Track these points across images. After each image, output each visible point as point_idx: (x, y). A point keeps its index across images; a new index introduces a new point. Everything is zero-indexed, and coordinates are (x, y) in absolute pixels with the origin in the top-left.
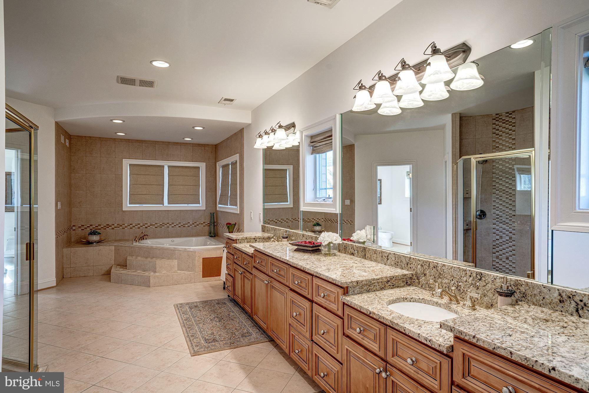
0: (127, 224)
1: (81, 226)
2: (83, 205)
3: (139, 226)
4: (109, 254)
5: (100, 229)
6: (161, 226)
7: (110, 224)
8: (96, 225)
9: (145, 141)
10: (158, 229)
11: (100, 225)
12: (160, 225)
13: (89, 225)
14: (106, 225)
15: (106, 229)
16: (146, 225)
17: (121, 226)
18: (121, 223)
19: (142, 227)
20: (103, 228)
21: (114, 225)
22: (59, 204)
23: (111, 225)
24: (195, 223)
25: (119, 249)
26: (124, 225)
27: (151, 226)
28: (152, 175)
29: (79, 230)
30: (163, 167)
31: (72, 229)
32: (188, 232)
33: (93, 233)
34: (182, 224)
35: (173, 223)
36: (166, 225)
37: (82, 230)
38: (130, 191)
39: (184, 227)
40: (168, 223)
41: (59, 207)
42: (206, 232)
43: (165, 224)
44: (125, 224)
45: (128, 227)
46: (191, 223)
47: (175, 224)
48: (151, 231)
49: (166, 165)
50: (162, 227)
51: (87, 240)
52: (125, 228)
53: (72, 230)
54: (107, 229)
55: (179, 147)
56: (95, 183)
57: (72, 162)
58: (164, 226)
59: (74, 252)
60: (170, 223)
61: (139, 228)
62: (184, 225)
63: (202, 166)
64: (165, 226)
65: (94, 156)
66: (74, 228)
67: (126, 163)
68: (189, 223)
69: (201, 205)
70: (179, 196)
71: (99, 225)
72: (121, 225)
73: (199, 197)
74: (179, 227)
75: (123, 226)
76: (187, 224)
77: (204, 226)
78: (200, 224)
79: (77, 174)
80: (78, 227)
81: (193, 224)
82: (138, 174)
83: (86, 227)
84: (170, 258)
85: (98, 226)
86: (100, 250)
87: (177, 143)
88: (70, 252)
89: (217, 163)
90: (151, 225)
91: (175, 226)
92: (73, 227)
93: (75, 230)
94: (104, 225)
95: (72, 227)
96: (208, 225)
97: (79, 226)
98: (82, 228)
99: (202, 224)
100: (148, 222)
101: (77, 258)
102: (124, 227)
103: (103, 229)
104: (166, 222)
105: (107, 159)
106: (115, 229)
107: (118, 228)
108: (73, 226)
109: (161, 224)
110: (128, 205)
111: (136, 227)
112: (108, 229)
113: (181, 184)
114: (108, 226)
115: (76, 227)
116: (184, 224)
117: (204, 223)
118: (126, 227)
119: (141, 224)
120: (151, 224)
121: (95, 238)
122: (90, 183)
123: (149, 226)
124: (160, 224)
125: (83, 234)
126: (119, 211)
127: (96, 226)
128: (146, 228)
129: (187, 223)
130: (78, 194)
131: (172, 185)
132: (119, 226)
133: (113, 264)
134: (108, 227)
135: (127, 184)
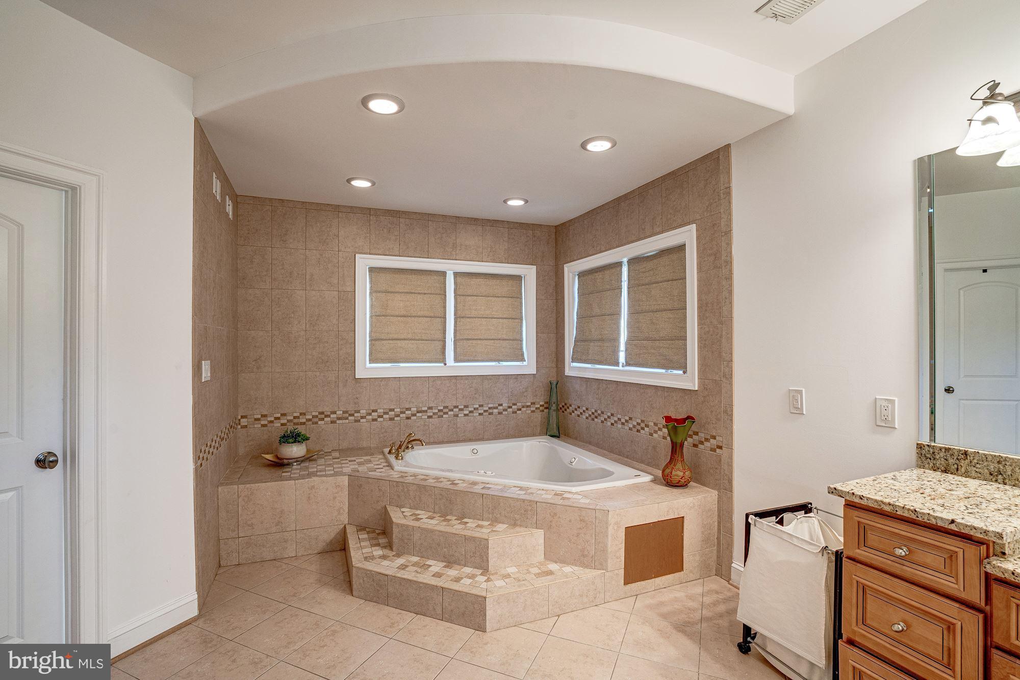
0: (365, 411)
1: (260, 416)
2: (265, 366)
3: (392, 413)
4: (335, 498)
5: (304, 423)
6: (441, 413)
7: (327, 410)
8: (295, 415)
9: (404, 213)
10: (435, 420)
11: (305, 414)
12: (439, 411)
13: (279, 415)
14: (317, 414)
15: (316, 423)
16: (407, 412)
17: (352, 415)
18: (351, 408)
19: (398, 416)
20: (310, 420)
21: (335, 413)
22: (206, 366)
23: (329, 413)
24: (515, 404)
25: (361, 485)
26: (358, 412)
27: (418, 415)
28: (419, 293)
29: (256, 426)
30: (444, 274)
31: (239, 424)
32: (499, 427)
33: (295, 437)
34: (487, 409)
35: (466, 407)
36: (452, 410)
37: (263, 426)
38: (371, 332)
39: (490, 414)
40: (456, 407)
41: (206, 374)
42: (536, 426)
43: (450, 408)
44: (361, 411)
45: (367, 417)
46: (505, 405)
47: (471, 409)
48: (418, 427)
49: (450, 267)
50: (442, 416)
51: (277, 457)
52: (362, 420)
53: (239, 427)
54: (319, 422)
55: (480, 228)
56: (293, 313)
57: (238, 261)
58: (446, 413)
59: (245, 496)
60: (460, 407)
61: (391, 419)
62: (491, 411)
63: (529, 273)
64: (450, 413)
65: (291, 246)
66: (244, 422)
67: (364, 263)
68: (501, 405)
69: (527, 364)
70: (479, 342)
71: (301, 414)
72: (353, 412)
73: (521, 344)
74: (480, 414)
75: (356, 415)
76: (496, 408)
77: (533, 411)
78: (523, 407)
79: (250, 291)
80: (253, 420)
81: (510, 407)
82: (389, 292)
83: (272, 419)
84: (519, 523)
85: (298, 417)
86: (313, 487)
87: (476, 220)
88: (236, 496)
89: (566, 268)
90: (418, 412)
91: (471, 412)
92: (242, 420)
93: (246, 427)
94: (314, 414)
95: (239, 420)
96: (541, 408)
97: (256, 417)
98: (263, 422)
99: (528, 406)
100: (411, 405)
101: (254, 512)
102: (359, 418)
103: (310, 423)
104: (450, 405)
105: (321, 255)
106: (338, 422)
107: (344, 421)
108: (242, 417)
109: (442, 408)
110: (368, 365)
111: (385, 416)
112: (322, 422)
113: (481, 316)
114: (323, 416)
115: (250, 420)
116: (490, 408)
117: (533, 403)
118: (362, 417)
119: (398, 410)
120: (420, 409)
121: (296, 450)
122: (280, 313)
123: (414, 415)
124: (439, 408)
125: (266, 437)
126: (347, 380)
127: (295, 417)
128: (408, 418)
129: (497, 405)
130: (253, 338)
131: (463, 317)
132: (347, 415)
133: (346, 522)
134: (323, 419)
135: (366, 314)
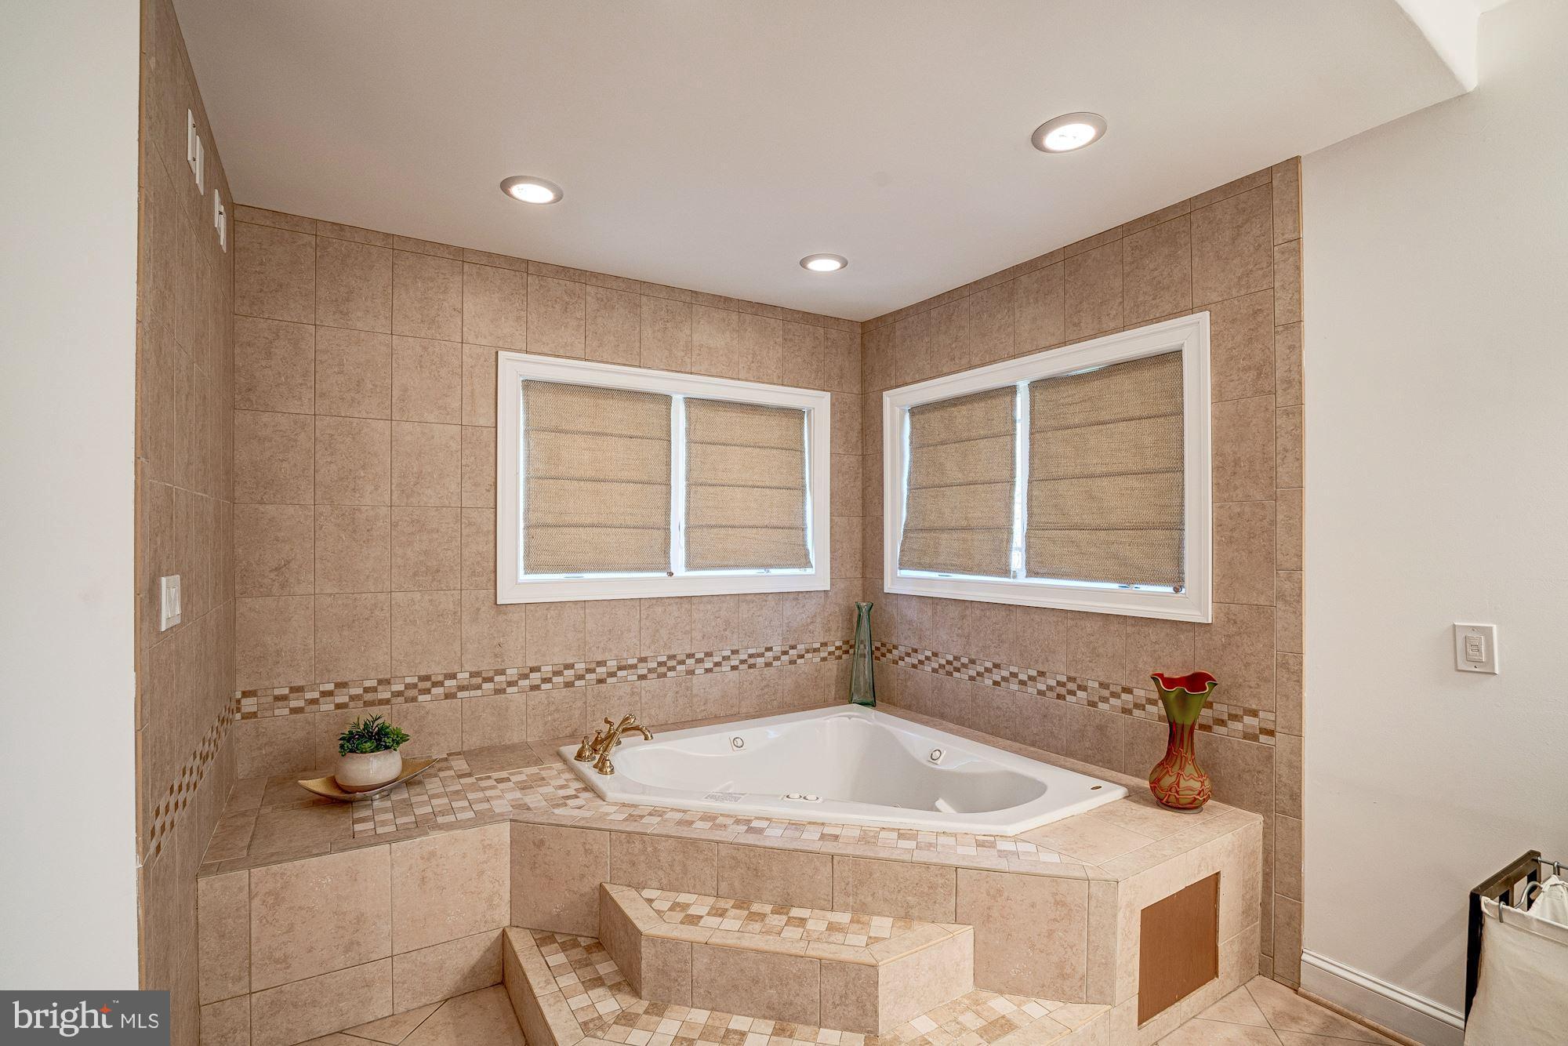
0: (515, 671)
1: (286, 691)
2: (299, 582)
3: (569, 673)
4: (481, 873)
5: (387, 702)
6: (663, 669)
7: (437, 671)
8: (368, 684)
9: (594, 275)
10: (652, 683)
11: (388, 682)
12: (660, 664)
13: (330, 687)
14: (415, 680)
15: (414, 699)
16: (599, 670)
17: (490, 680)
18: (486, 666)
19: (581, 677)
20: (399, 694)
21: (453, 676)
22: (170, 589)
23: (440, 678)
24: (793, 647)
25: (542, 842)
26: (502, 672)
27: (620, 673)
28: (621, 436)
29: (277, 712)
30: (667, 399)
31: (239, 710)
32: (766, 690)
33: (378, 738)
34: (745, 657)
35: (709, 654)
36: (682, 662)
37: (295, 711)
38: (527, 511)
39: (750, 667)
40: (690, 656)
41: (170, 611)
42: (829, 686)
43: (679, 658)
44: (508, 672)
45: (521, 683)
46: (777, 649)
47: (717, 659)
48: (620, 698)
49: (679, 387)
50: (664, 675)
51: (333, 782)
52: (509, 690)
53: (238, 716)
54: (421, 698)
55: (734, 316)
56: (363, 467)
57: (237, 351)
58: (673, 669)
59: (269, 893)
60: (698, 656)
61: (569, 685)
62: (752, 661)
63: (818, 405)
64: (679, 668)
65: (359, 325)
66: (249, 705)
67: (515, 368)
68: (769, 649)
69: (814, 572)
70: (730, 531)
71: (380, 682)
72: (491, 674)
73: (804, 537)
74: (734, 668)
75: (497, 679)
76: (762, 655)
77: (824, 659)
78: (808, 651)
79: (265, 418)
80: (270, 699)
81: (785, 653)
82: (561, 432)
83: (316, 695)
84: (915, 912)
85: (374, 690)
86: (433, 854)
87: (727, 300)
88: (244, 895)
89: (888, 397)
90: (620, 668)
91: (717, 664)
92: (244, 702)
93: (254, 715)
94: (408, 680)
95: (238, 701)
96: (838, 653)
97: (277, 692)
98: (294, 704)
99: (816, 650)
100: (607, 656)
101: (291, 928)
102: (504, 686)
103: (401, 699)
104: (680, 651)
105: (425, 348)
106: (460, 695)
107: (473, 693)
108: (245, 694)
109: (664, 659)
110: (523, 577)
111: (555, 679)
112: (428, 697)
113: (733, 482)
114: (428, 684)
115: (263, 700)
116: (751, 656)
117: (824, 644)
118: (510, 684)
119: (580, 667)
120: (624, 663)
121: (378, 767)
122: (333, 467)
123: (612, 675)
124: (660, 659)
125: (300, 734)
126: (478, 609)
127: (366, 690)
128: (601, 681)
129: (763, 650)
130: (272, 520)
131: (701, 485)
132: (479, 680)
133: (506, 923)
134: (428, 691)
135: (518, 473)
